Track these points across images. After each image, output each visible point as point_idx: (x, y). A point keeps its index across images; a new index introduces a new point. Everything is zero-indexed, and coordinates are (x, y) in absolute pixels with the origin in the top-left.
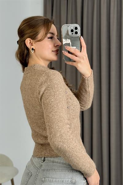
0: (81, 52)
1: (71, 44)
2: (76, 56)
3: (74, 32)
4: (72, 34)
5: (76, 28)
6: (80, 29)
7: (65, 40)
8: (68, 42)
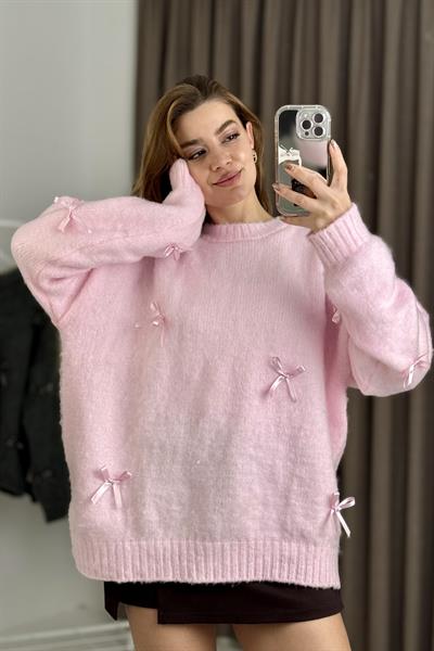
0: (329, 185)
1: (300, 162)
2: (315, 197)
3: (311, 130)
4: (307, 134)
5: (319, 118)
6: (330, 120)
7: (285, 151)
8: (295, 158)
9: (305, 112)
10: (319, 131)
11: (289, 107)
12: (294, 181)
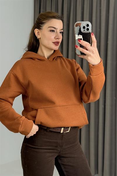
0: (91, 46)
2: (87, 50)
4: (84, 30)
5: (88, 25)
6: (91, 26)
8: (80, 38)
9: (84, 24)
10: (88, 29)
11: (78, 22)
12: (80, 45)
